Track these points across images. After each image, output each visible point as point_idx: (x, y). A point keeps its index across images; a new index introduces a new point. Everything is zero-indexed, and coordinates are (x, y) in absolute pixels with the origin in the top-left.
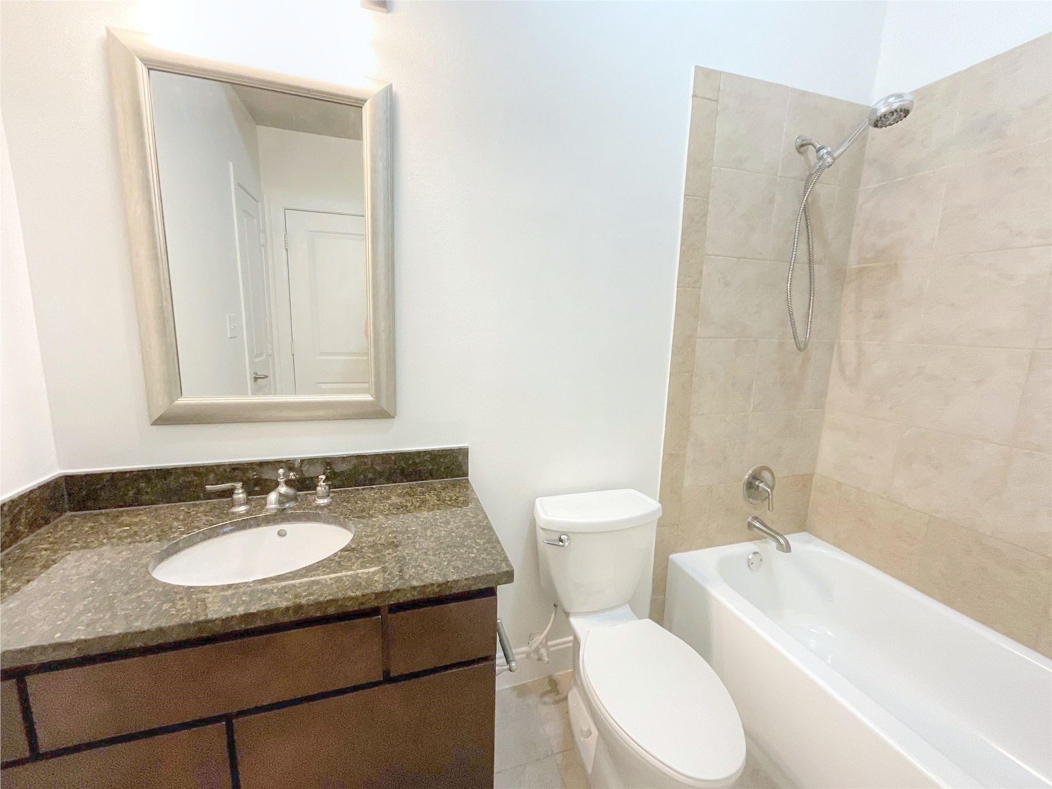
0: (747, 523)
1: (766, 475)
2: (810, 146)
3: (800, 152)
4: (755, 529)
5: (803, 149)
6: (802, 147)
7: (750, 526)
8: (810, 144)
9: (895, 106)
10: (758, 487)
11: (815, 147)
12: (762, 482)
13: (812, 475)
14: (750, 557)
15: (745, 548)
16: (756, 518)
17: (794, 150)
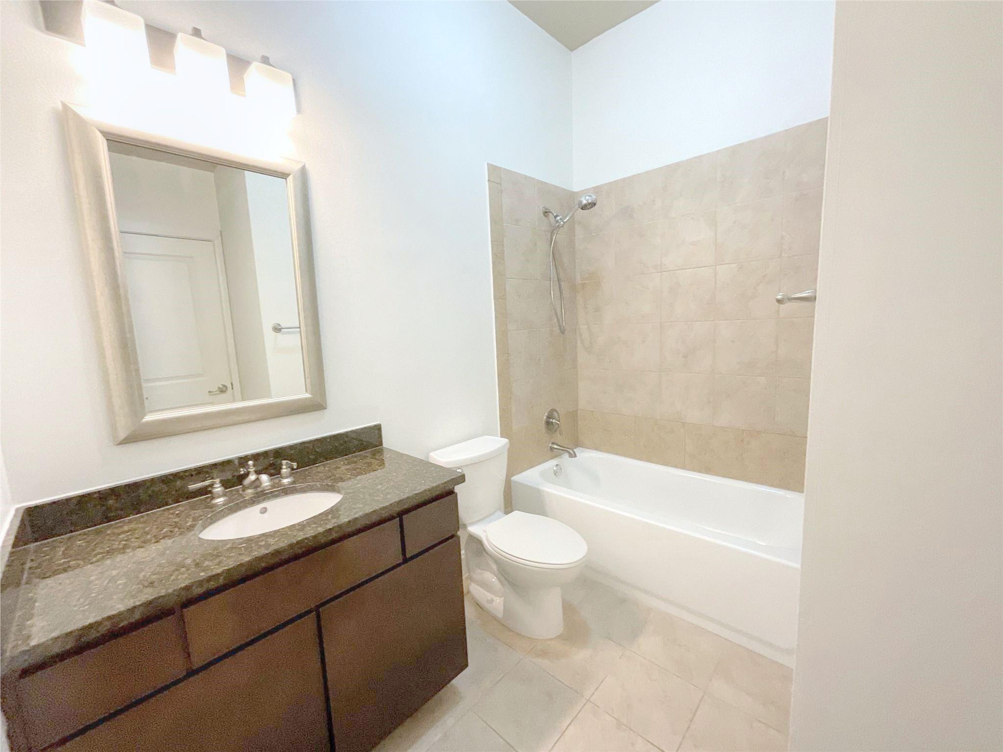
0: (549, 448)
1: (555, 413)
2: (550, 214)
3: (545, 216)
4: (555, 450)
5: (546, 214)
6: (546, 213)
7: (552, 449)
8: (550, 212)
9: (590, 201)
10: (552, 422)
11: (553, 215)
12: (554, 419)
13: (577, 411)
14: (555, 468)
15: (551, 464)
16: (553, 443)
17: (542, 215)
